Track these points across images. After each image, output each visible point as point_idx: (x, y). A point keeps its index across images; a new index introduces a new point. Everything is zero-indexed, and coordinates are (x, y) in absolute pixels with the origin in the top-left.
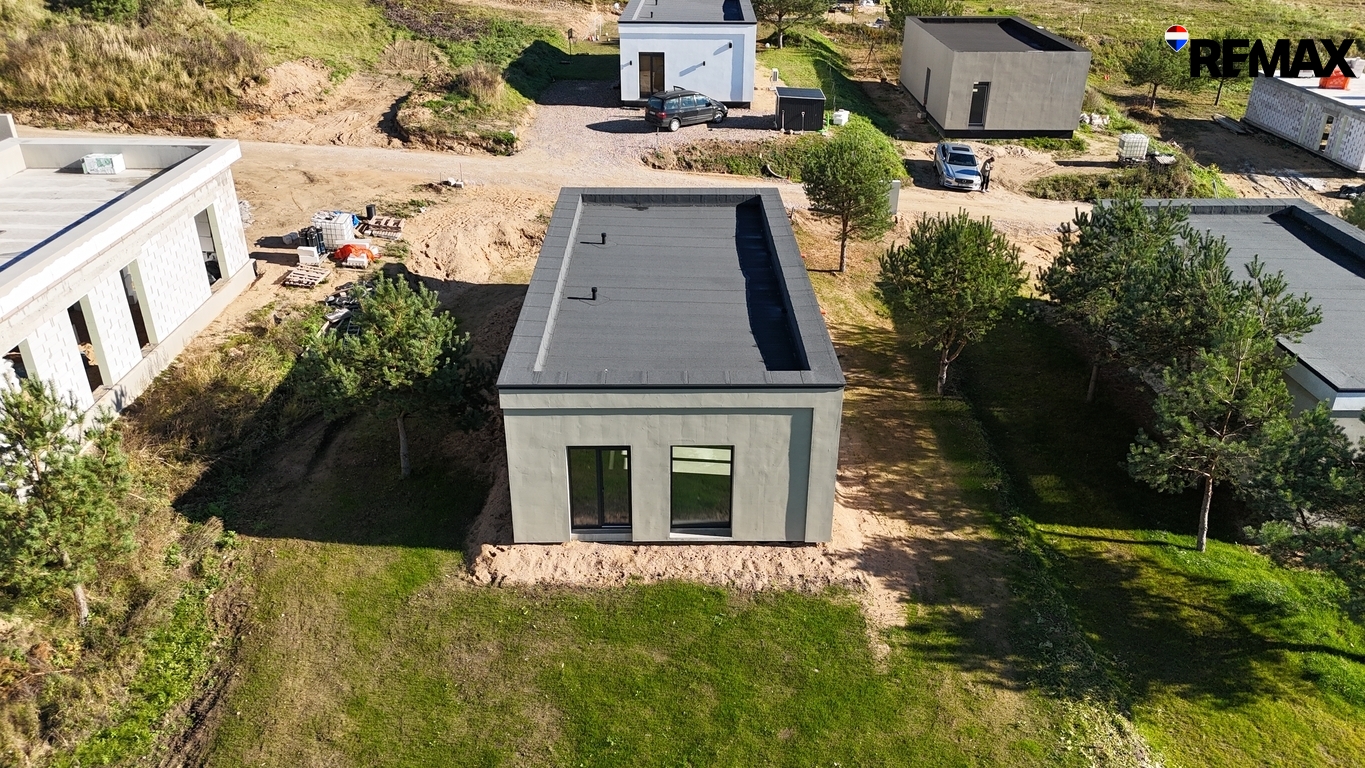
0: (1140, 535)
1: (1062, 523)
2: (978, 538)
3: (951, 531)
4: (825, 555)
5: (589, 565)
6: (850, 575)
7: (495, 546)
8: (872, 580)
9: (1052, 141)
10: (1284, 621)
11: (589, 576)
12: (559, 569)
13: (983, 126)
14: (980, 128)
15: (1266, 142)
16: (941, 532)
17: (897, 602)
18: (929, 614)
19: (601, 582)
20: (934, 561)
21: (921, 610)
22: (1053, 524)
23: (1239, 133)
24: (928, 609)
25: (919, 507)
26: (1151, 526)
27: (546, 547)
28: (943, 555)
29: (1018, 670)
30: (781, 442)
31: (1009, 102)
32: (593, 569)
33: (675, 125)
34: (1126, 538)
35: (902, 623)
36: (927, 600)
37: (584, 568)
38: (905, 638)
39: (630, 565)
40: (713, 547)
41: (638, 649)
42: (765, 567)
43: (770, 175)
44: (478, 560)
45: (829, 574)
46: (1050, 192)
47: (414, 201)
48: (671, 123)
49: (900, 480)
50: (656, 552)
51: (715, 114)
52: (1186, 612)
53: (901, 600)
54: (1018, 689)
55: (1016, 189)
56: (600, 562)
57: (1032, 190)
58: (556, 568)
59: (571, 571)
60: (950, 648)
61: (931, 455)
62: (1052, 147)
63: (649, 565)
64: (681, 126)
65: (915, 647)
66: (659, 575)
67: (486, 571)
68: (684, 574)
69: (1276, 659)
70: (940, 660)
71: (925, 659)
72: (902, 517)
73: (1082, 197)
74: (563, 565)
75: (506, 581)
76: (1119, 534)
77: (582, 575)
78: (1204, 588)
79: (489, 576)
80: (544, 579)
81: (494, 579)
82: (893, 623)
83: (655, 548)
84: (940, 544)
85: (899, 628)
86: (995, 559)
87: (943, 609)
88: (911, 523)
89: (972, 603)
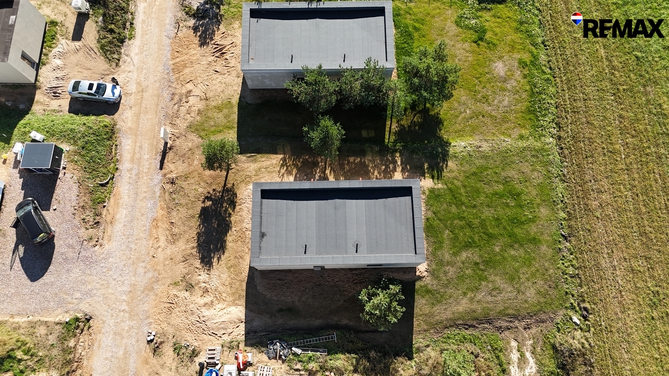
1: (384, 138)
7: (417, 271)
16: (398, 165)
20: (409, 169)
24: (426, 173)
25: (388, 168)
29: (442, 160)
41: (445, 236)
44: (421, 275)
49: (377, 171)
52: (416, 120)
54: (447, 162)
61: (363, 160)
65: (438, 179)
67: (424, 273)
72: (393, 173)
75: (427, 268)
81: (427, 271)
85: (433, 181)
86: (407, 155)
87: (426, 171)
88: (396, 171)
89: (424, 164)
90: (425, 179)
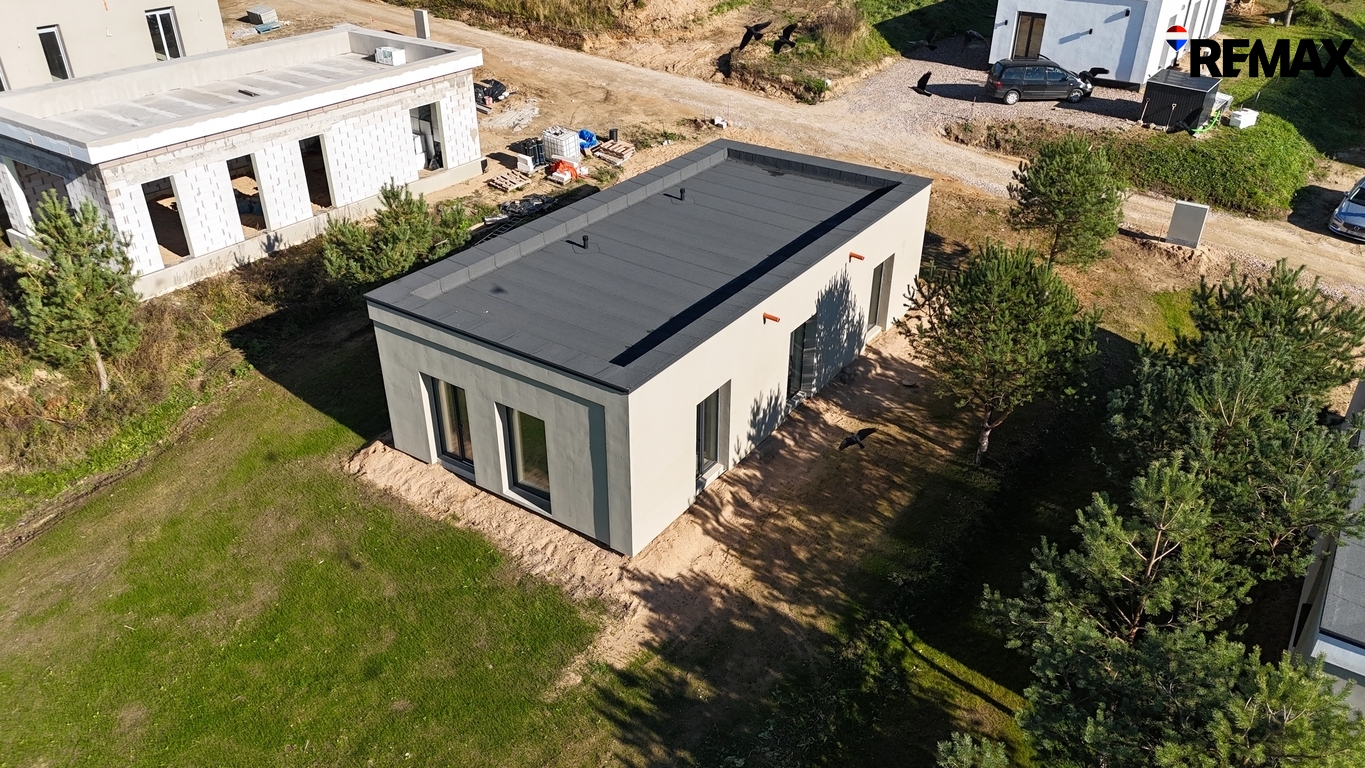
1: (953, 655)
2: (810, 624)
3: (790, 602)
4: (621, 568)
6: (625, 598)
7: (384, 445)
8: (642, 612)
11: (423, 500)
12: (407, 484)
16: (778, 599)
17: (640, 644)
18: (658, 670)
19: (427, 509)
20: (731, 624)
21: (655, 662)
22: (941, 650)
24: (663, 666)
25: (787, 565)
27: (416, 461)
28: (748, 621)
30: (582, 432)
32: (430, 495)
33: (1012, 98)
35: (619, 665)
36: (671, 657)
38: (605, 681)
39: (460, 504)
40: (537, 518)
41: (384, 576)
42: (561, 556)
44: (363, 452)
45: (607, 587)
47: (665, 133)
48: (1007, 94)
49: (801, 531)
50: (490, 502)
51: (1071, 92)
56: (440, 492)
58: (406, 482)
59: (415, 489)
60: (634, 711)
61: (875, 520)
63: (474, 512)
64: (1020, 100)
65: (605, 694)
66: (473, 523)
67: (360, 463)
68: (492, 532)
70: (611, 717)
71: (597, 710)
72: (755, 568)
74: (412, 482)
75: (363, 478)
77: (419, 497)
79: (357, 468)
80: (391, 487)
81: (357, 472)
82: (610, 661)
83: (492, 498)
84: (760, 611)
85: (611, 668)
86: (800, 653)
87: (677, 672)
88: (756, 578)
89: (713, 681)
90: (646, 644)
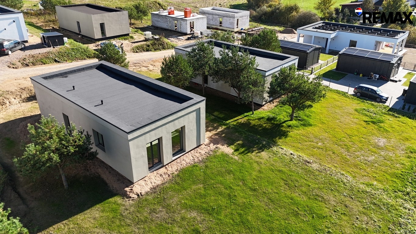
0: (243, 116)
2: (224, 128)
3: (218, 129)
4: (206, 145)
5: (159, 177)
6: (214, 147)
7: (128, 187)
8: (218, 146)
9: (125, 37)
10: (277, 119)
11: (161, 180)
12: (152, 183)
13: (106, 36)
14: (105, 37)
15: (162, 30)
18: (235, 146)
19: (165, 180)
20: (223, 136)
21: (233, 147)
22: (228, 120)
23: (154, 29)
26: (243, 113)
27: (143, 179)
28: (223, 134)
29: (259, 148)
30: (194, 120)
31: (111, 28)
32: (161, 178)
33: (10, 52)
34: (241, 117)
35: (233, 151)
36: (232, 144)
37: (158, 179)
38: (237, 153)
39: (169, 171)
40: (182, 157)
41: (194, 187)
42: (198, 155)
43: (59, 62)
44: (128, 193)
45: (211, 149)
46: (138, 51)
48: (7, 52)
50: (171, 165)
51: (21, 46)
52: (264, 125)
53: (228, 147)
54: (263, 151)
55: (129, 52)
56: (161, 175)
57: (133, 51)
58: (151, 183)
59: (156, 181)
60: (246, 150)
62: (126, 39)
63: (173, 169)
64: (12, 52)
65: (239, 154)
66: (177, 170)
67: (134, 195)
68: (182, 166)
69: (283, 126)
70: (247, 153)
71: (245, 155)
73: (146, 50)
74: (152, 181)
75: (142, 194)
76: (239, 117)
77: (159, 181)
78: (261, 120)
79: (136, 195)
80: (151, 187)
81: (138, 195)
83: (169, 164)
84: (219, 133)
89: (239, 141)
